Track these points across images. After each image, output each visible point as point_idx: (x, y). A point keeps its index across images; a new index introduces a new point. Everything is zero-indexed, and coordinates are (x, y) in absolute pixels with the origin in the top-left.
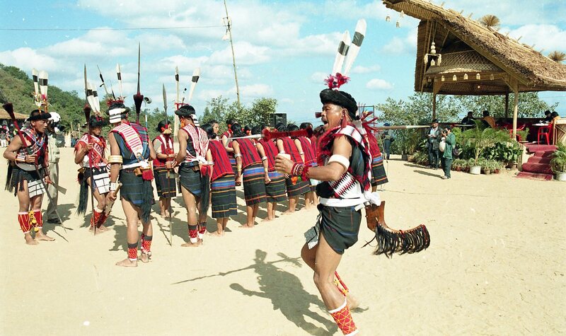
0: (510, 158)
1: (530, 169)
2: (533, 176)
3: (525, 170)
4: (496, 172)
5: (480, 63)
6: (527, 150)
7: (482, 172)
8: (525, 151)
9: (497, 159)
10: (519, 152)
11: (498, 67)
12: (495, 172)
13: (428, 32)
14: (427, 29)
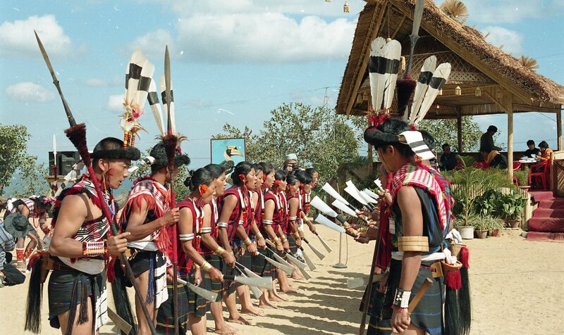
0: (512, 211)
1: (541, 227)
2: (550, 237)
3: (532, 230)
4: (495, 233)
5: (460, 71)
6: (532, 199)
7: (476, 235)
8: (529, 201)
9: (494, 215)
10: (521, 202)
11: (485, 76)
12: (492, 235)
13: (376, 22)
14: (374, 17)
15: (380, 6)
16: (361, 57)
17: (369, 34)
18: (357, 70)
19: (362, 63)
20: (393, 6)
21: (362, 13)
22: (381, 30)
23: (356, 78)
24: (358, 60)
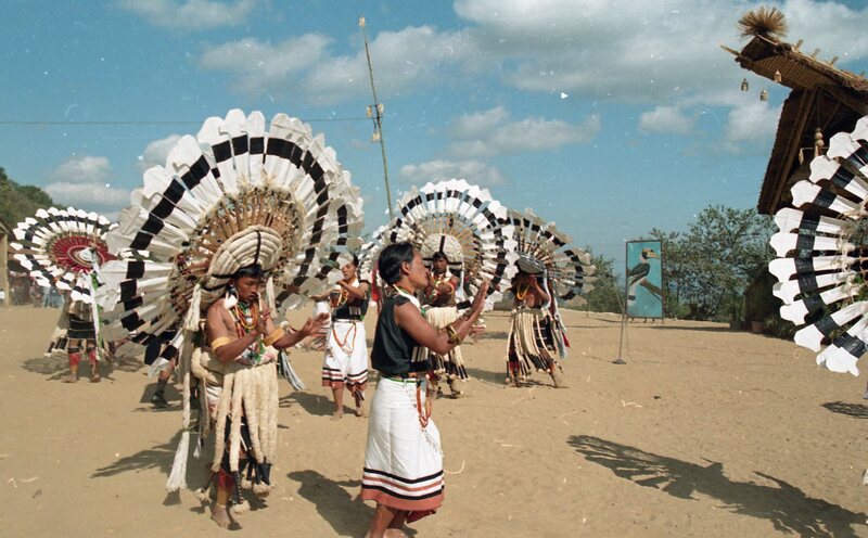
13: (803, 110)
14: (801, 105)
15: (809, 91)
16: (787, 151)
17: (795, 125)
18: (782, 164)
19: (787, 157)
20: (824, 91)
21: (786, 102)
22: (811, 118)
23: (781, 174)
24: (782, 153)
